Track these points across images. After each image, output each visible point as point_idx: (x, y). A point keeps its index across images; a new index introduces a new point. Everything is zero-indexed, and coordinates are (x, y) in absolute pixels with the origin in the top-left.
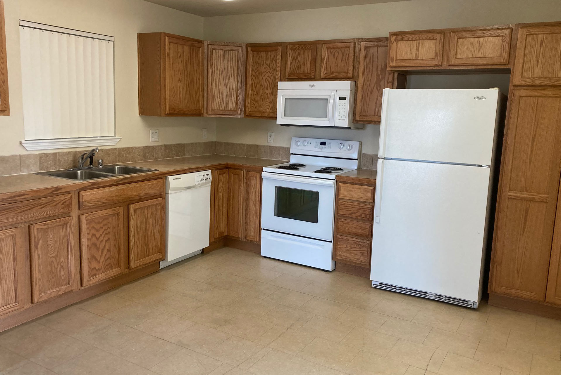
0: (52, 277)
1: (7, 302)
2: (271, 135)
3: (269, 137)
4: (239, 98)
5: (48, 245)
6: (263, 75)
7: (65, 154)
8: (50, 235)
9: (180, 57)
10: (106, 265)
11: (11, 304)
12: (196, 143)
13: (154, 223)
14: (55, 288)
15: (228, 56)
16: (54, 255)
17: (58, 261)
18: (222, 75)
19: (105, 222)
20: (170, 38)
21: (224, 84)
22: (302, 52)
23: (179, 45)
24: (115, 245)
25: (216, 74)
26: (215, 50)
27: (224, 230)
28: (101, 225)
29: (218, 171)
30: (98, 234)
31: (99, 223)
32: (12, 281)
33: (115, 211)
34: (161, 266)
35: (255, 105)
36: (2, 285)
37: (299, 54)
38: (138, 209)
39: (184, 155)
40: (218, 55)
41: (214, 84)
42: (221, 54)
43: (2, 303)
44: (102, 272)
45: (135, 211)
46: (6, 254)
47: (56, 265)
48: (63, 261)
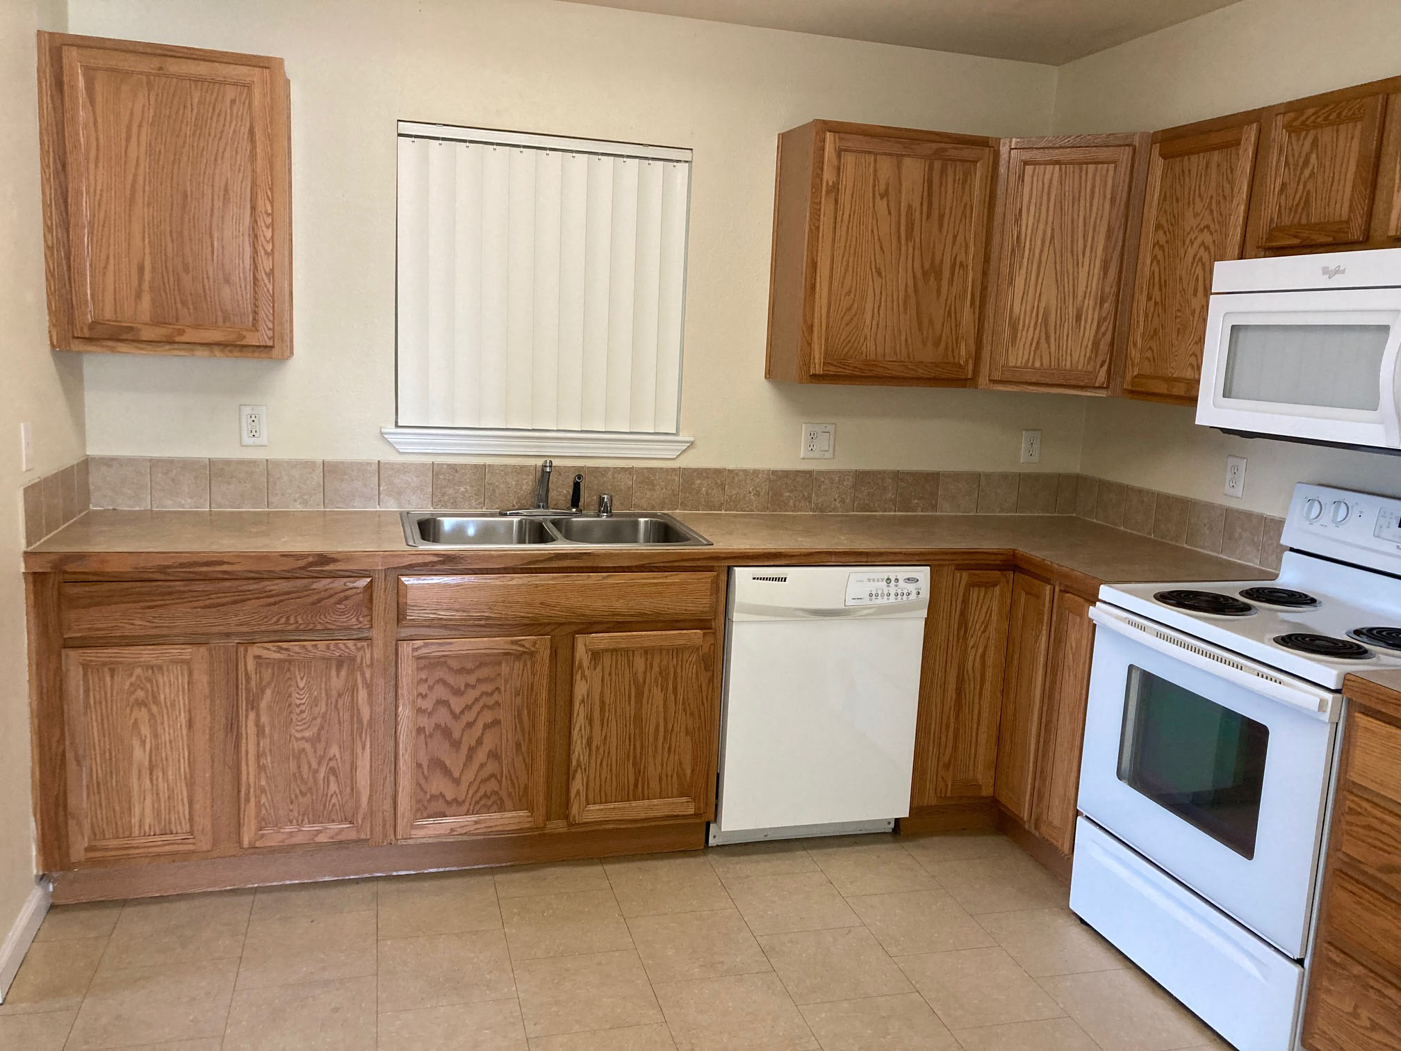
0: (301, 792)
1: (165, 826)
2: (1235, 470)
3: (1229, 476)
4: (1103, 329)
5: (290, 705)
6: (1187, 242)
7: (509, 470)
8: (299, 679)
9: (885, 195)
10: (481, 793)
11: (177, 833)
12: (988, 476)
13: (671, 704)
14: (309, 823)
15: (1077, 182)
16: (307, 734)
17: (320, 752)
18: (1052, 248)
19: (485, 672)
20: (842, 135)
21: (1057, 281)
22: (1326, 136)
23: (884, 157)
24: (518, 745)
25: (1031, 244)
26: (1032, 167)
27: (979, 777)
28: (472, 679)
29: (965, 575)
30: (457, 704)
31: (462, 671)
32: (183, 777)
33: (523, 646)
34: (715, 837)
35: (1153, 351)
36: (155, 782)
37: (1315, 143)
38: (607, 650)
39: (934, 508)
40: (1041, 183)
41: (1019, 282)
42: (1051, 180)
43: (152, 824)
44: (468, 811)
45: (596, 655)
46: (169, 705)
47: (314, 766)
48: (338, 756)
